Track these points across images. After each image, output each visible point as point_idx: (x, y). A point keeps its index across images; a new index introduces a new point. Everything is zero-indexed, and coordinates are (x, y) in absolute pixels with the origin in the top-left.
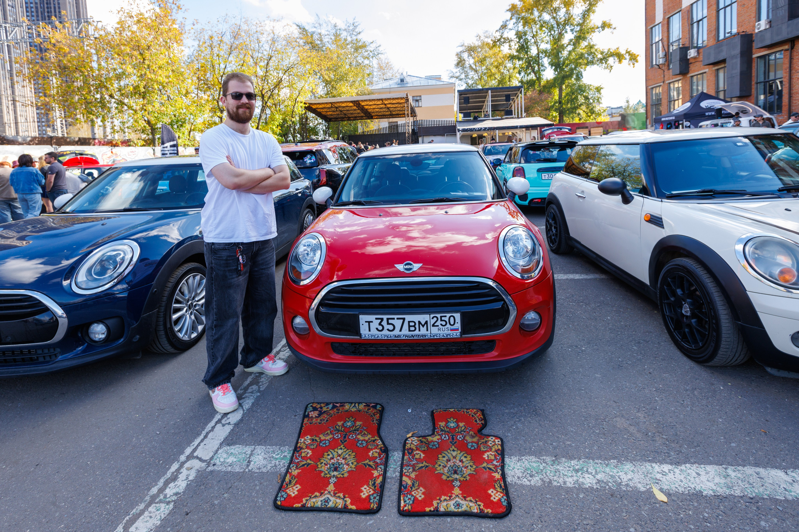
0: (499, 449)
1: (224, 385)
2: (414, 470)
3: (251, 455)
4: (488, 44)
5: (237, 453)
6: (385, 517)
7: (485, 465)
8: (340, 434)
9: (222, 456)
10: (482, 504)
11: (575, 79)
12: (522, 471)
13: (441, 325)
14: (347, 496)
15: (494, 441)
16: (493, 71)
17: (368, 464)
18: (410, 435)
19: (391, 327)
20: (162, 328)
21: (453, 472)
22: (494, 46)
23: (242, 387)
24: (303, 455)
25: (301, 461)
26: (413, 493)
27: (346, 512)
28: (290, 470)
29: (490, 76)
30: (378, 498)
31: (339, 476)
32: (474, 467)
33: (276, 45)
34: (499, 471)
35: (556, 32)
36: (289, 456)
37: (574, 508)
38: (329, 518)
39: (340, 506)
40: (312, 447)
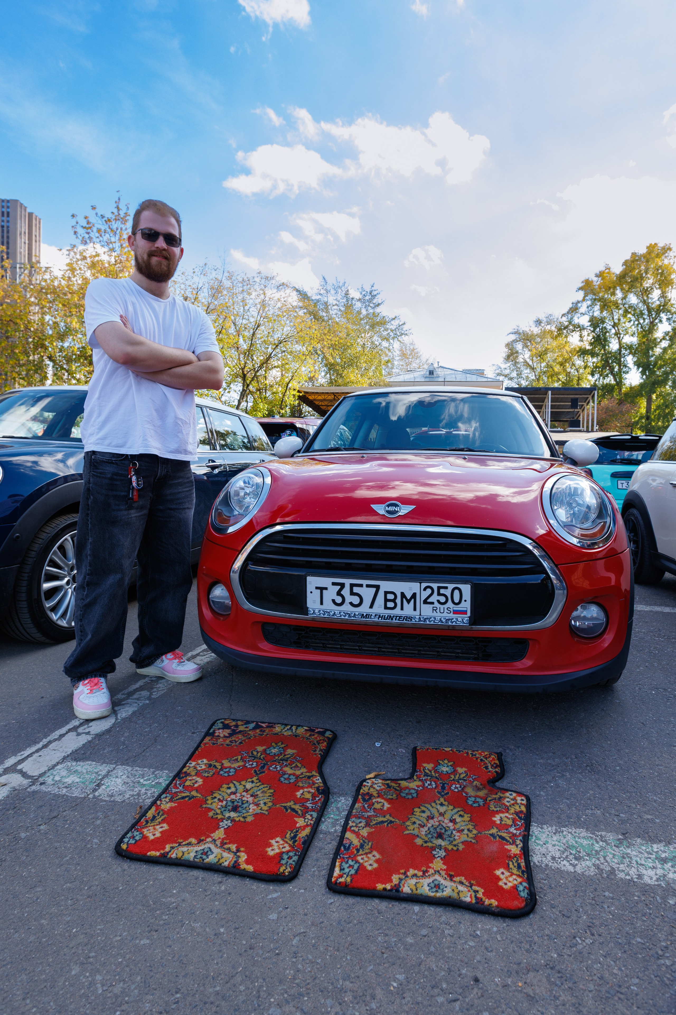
0: (521, 812)
1: (93, 679)
2: (367, 825)
3: (106, 776)
4: (551, 332)
5: (85, 771)
6: (302, 891)
7: (494, 831)
8: (257, 762)
9: (61, 773)
10: (481, 891)
11: (670, 387)
12: (561, 849)
13: (438, 601)
14: (242, 849)
15: (514, 799)
16: (556, 370)
17: (290, 808)
18: (372, 775)
19: (356, 600)
20: (24, 596)
21: (435, 835)
22: (559, 335)
23: (126, 691)
24: (188, 783)
25: (181, 792)
26: (359, 858)
27: (234, 874)
28: (158, 802)
29: (552, 376)
30: (295, 858)
31: (237, 819)
32: (475, 832)
33: (267, 309)
34: (518, 842)
35: (647, 321)
36: (164, 785)
37: (657, 920)
38: (203, 880)
39: (226, 864)
40: (206, 775)
